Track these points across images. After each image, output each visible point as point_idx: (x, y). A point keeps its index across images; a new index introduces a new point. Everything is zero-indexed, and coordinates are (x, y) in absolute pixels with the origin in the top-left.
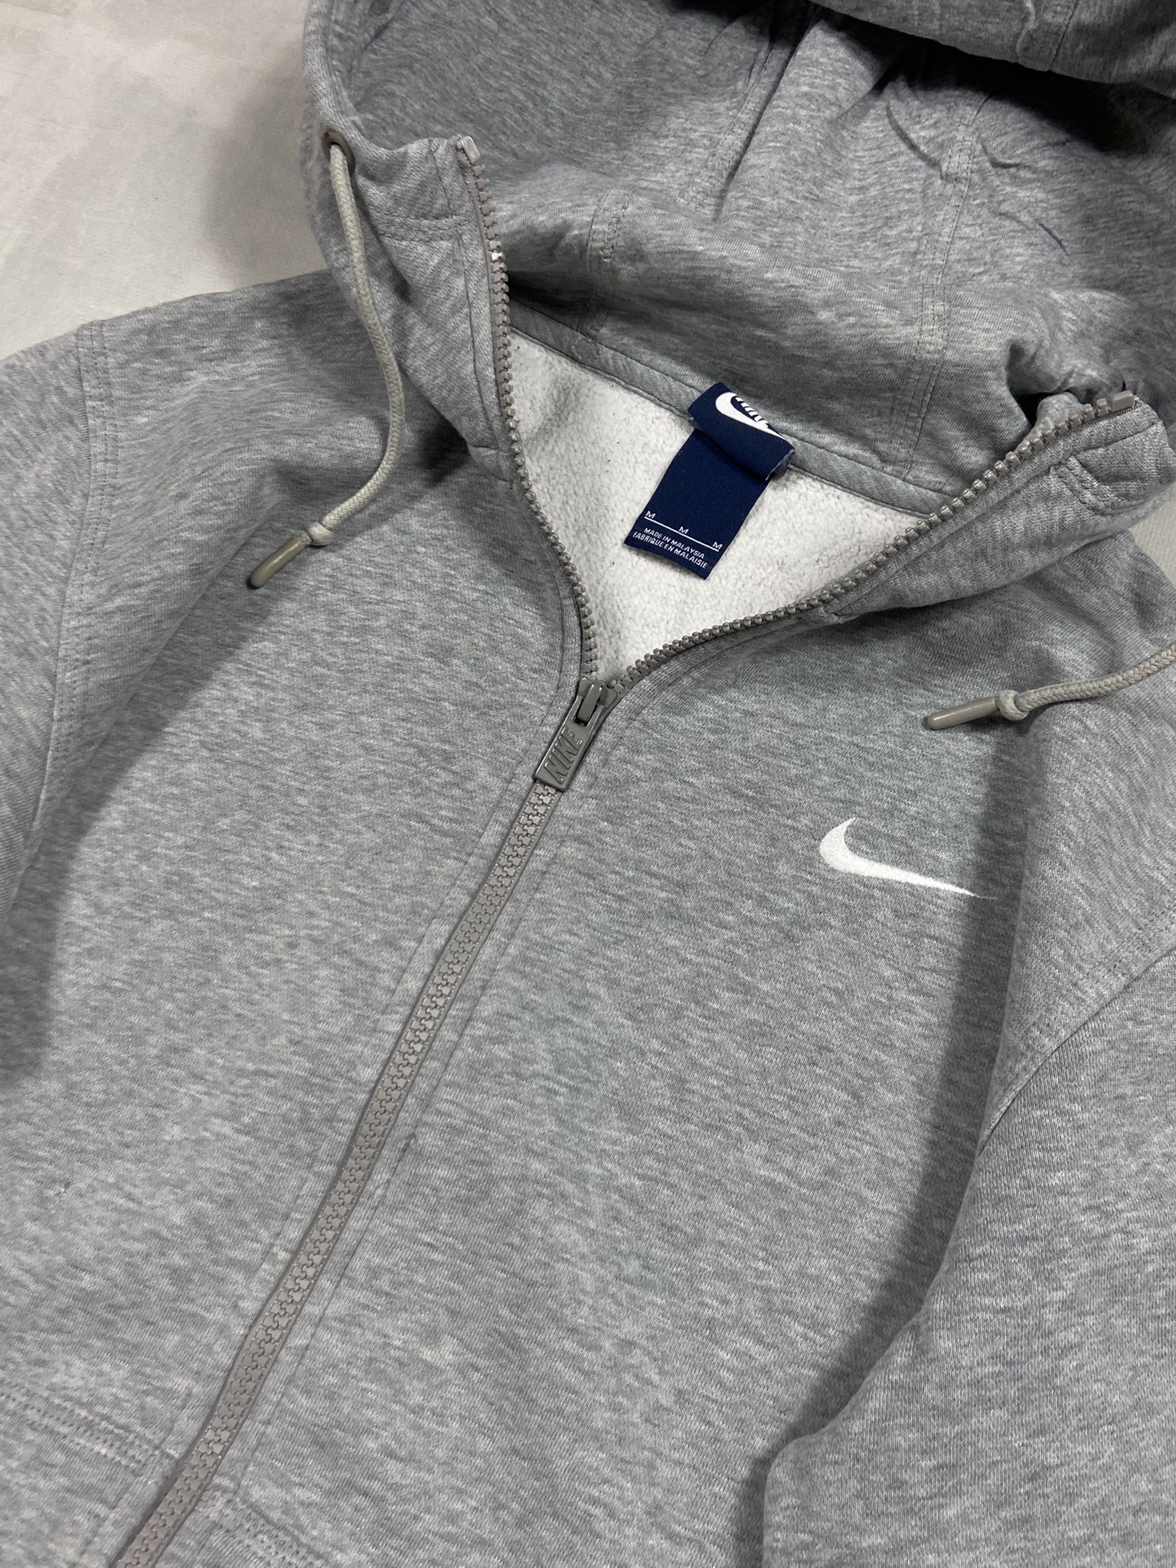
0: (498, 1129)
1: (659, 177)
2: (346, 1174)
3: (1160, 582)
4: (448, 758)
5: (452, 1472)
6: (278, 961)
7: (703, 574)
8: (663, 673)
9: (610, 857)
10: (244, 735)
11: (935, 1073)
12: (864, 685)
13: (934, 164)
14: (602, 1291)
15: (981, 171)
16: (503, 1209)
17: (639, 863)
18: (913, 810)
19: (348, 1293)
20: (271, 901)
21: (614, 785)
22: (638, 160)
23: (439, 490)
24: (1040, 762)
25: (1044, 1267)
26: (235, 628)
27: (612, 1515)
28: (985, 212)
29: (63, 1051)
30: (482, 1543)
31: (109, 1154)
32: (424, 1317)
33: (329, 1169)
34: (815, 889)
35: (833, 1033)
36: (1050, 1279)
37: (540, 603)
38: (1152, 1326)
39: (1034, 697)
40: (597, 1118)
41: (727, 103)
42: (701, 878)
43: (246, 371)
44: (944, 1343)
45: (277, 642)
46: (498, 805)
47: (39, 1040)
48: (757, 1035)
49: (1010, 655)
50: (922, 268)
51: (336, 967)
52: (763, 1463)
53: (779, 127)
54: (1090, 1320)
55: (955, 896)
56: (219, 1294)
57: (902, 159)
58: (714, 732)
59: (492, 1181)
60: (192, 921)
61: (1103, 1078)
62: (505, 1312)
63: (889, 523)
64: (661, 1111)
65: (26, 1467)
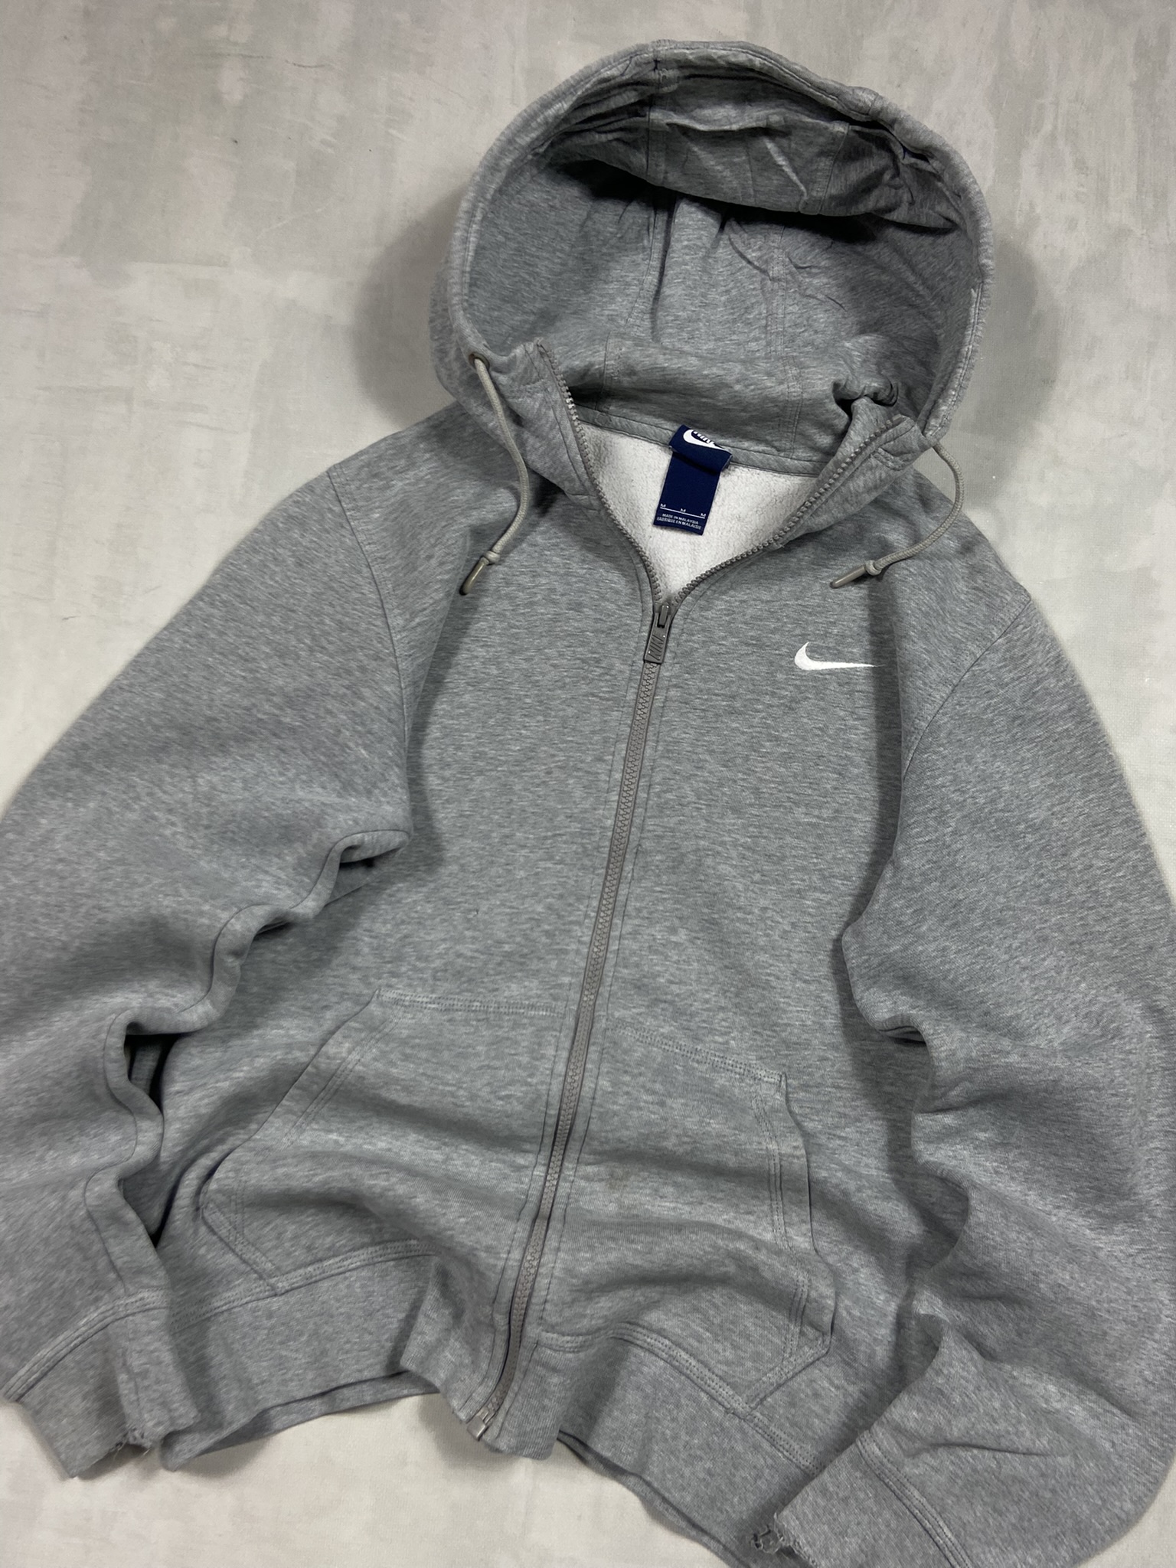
0: (679, 831)
1: (613, 307)
2: (610, 872)
3: (930, 486)
4: (598, 661)
5: (700, 983)
6: (544, 782)
7: (700, 532)
8: (697, 592)
9: (693, 691)
10: (488, 674)
11: (874, 754)
12: (797, 573)
13: (764, 272)
14: (747, 889)
15: (791, 273)
16: (692, 866)
17: (709, 692)
18: (835, 631)
19: (630, 922)
20: (529, 754)
21: (687, 654)
22: (599, 298)
23: (548, 517)
24: (892, 594)
25: (941, 821)
26: (462, 618)
27: (778, 978)
28: (797, 295)
29: (453, 851)
30: (722, 1009)
31: (491, 892)
32: (667, 924)
33: (603, 871)
34: (798, 682)
35: (823, 748)
36: (945, 824)
37: (620, 568)
38: (992, 835)
39: (883, 562)
40: (722, 816)
41: (641, 256)
42: (741, 691)
43: (422, 474)
44: (906, 862)
45: (487, 621)
46: (630, 679)
47: (439, 848)
48: (787, 759)
49: (866, 541)
50: (772, 334)
51: (576, 777)
52: (838, 941)
53: (678, 270)
54: (965, 837)
55: (865, 668)
56: (570, 937)
57: (746, 270)
58: (728, 615)
59: (683, 855)
60: (493, 773)
61: (950, 733)
62: (706, 910)
63: (788, 483)
64: (751, 805)
65: (513, 1029)
